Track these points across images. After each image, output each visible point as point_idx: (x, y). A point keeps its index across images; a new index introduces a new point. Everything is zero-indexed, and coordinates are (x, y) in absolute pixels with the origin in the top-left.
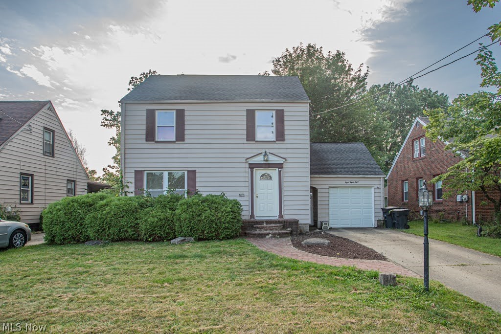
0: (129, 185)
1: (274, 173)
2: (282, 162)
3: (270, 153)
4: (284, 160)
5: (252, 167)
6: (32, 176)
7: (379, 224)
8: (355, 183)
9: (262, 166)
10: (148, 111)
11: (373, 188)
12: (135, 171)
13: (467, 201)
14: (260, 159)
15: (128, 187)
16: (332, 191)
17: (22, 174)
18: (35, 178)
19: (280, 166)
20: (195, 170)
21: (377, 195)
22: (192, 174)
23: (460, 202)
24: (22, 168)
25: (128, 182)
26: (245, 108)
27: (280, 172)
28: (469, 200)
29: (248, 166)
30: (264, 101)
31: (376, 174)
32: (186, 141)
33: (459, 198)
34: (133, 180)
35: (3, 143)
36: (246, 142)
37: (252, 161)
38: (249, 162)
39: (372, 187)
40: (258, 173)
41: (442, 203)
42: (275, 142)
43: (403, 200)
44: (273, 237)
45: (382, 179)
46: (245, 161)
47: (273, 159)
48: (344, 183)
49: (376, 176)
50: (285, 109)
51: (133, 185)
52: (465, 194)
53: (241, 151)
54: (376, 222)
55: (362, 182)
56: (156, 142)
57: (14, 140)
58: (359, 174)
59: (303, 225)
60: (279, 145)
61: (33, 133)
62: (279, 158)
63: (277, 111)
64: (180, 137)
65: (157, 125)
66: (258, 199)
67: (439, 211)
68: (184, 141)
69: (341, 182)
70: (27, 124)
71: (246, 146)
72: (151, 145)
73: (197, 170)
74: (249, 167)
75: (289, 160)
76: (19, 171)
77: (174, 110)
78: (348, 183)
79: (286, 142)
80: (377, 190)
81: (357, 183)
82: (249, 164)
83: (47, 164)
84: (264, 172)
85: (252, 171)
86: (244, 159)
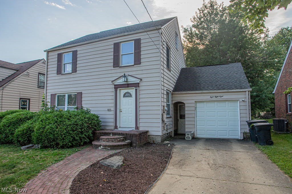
0: (48, 104)
1: (132, 91)
2: (139, 82)
3: (129, 75)
4: (140, 80)
5: (117, 87)
6: (29, 99)
7: (245, 136)
8: (220, 98)
9: (123, 86)
10: (58, 54)
11: (239, 102)
12: (51, 94)
14: (121, 81)
16: (198, 105)
17: (21, 99)
18: (31, 100)
19: (136, 85)
21: (242, 108)
22: (79, 95)
24: (21, 95)
25: (48, 102)
26: (113, 43)
27: (136, 90)
29: (113, 87)
30: (126, 34)
31: (241, 88)
32: (78, 72)
35: (7, 82)
36: (113, 69)
37: (117, 83)
38: (115, 84)
39: (238, 100)
40: (122, 92)
42: (133, 66)
43: (287, 112)
44: (104, 149)
45: (247, 92)
47: (131, 80)
48: (209, 97)
49: (241, 90)
50: (142, 38)
51: (50, 104)
53: (110, 75)
54: (242, 134)
55: (226, 96)
56: (62, 74)
57: (16, 81)
58: (224, 89)
59: (155, 137)
60: (136, 68)
61: (30, 77)
62: (136, 79)
63: (135, 40)
64: (74, 69)
65: (63, 63)
66: (121, 113)
68: (76, 72)
69: (206, 97)
70: (26, 71)
71: (113, 71)
73: (83, 92)
74: (115, 88)
75: (144, 80)
76: (19, 97)
77: (71, 51)
78: (213, 98)
79: (142, 64)
80: (243, 104)
81: (222, 98)
83: (40, 93)
84: (126, 91)
85: (116, 91)
86: (111, 81)
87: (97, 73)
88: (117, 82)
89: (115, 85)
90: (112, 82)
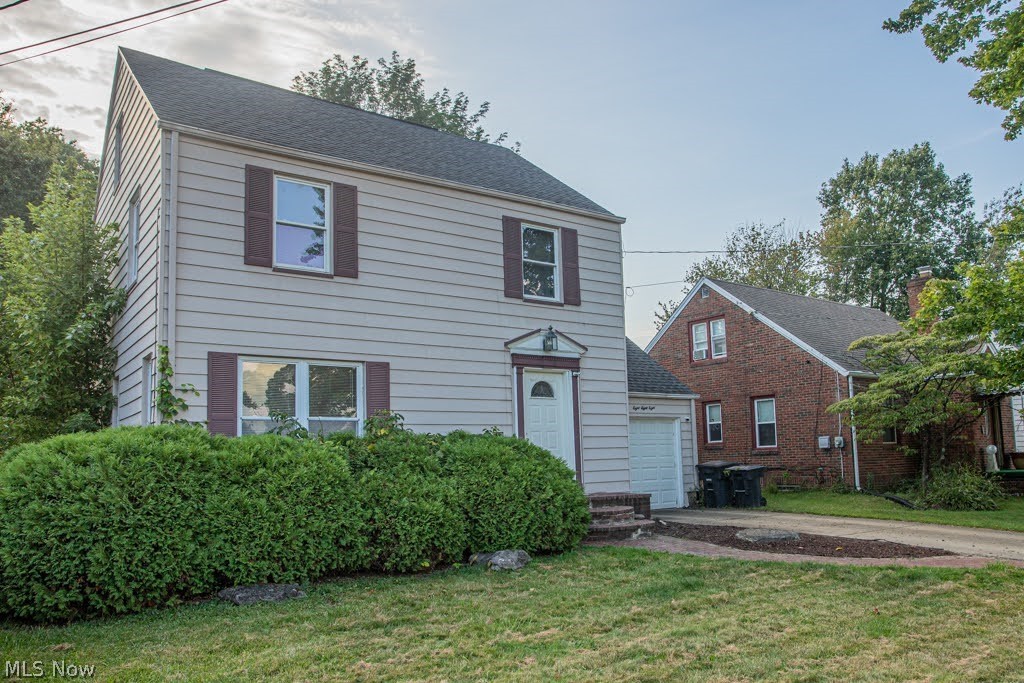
0: (189, 399)
1: (561, 382)
2: (577, 356)
3: (561, 334)
4: (582, 351)
5: (520, 362)
8: (650, 411)
9: (536, 362)
10: (250, 170)
11: (679, 421)
12: (210, 353)
13: (843, 448)
14: (533, 346)
15: (185, 407)
19: (573, 364)
20: (388, 364)
22: (379, 373)
23: (825, 449)
25: (185, 391)
26: (501, 213)
27: (575, 378)
28: (846, 447)
29: (509, 360)
32: (362, 279)
33: (823, 442)
34: (202, 384)
36: (503, 299)
37: (516, 349)
38: (513, 351)
39: (674, 419)
40: (531, 379)
41: (777, 454)
42: (561, 305)
43: (706, 441)
44: (643, 536)
45: (693, 402)
46: (503, 348)
47: (563, 348)
50: (580, 230)
51: (203, 400)
52: (837, 435)
53: (496, 320)
54: (687, 495)
55: (659, 409)
56: (277, 270)
58: (654, 390)
60: (570, 313)
62: (575, 346)
63: (564, 231)
64: (347, 264)
65: (276, 219)
67: (772, 469)
68: (356, 277)
71: (504, 309)
72: (259, 277)
73: (394, 364)
74: (513, 365)
75: (591, 352)
77: (329, 183)
78: (638, 411)
79: (584, 307)
80: (686, 427)
81: (653, 411)
82: (513, 355)
84: (540, 378)
85: (520, 374)
86: (503, 342)
87: (448, 303)
88: (519, 346)
89: (514, 355)
90: (506, 344)
